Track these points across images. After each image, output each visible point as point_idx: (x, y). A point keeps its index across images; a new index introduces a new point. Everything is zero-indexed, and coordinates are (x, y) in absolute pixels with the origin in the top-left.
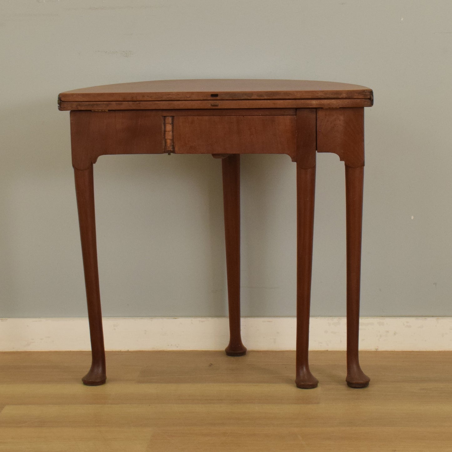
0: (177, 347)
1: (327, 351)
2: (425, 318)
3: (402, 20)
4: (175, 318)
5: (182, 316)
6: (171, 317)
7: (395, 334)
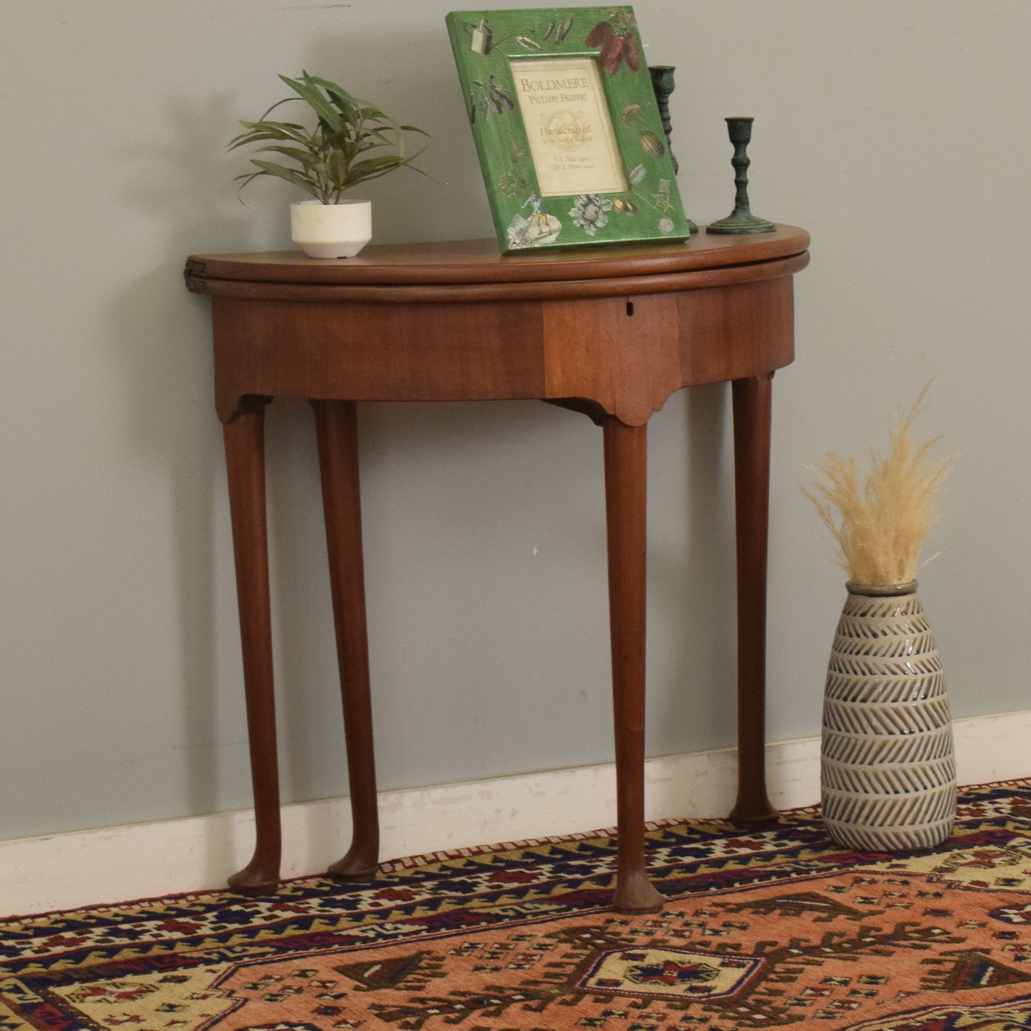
2: (572, 772)
7: (513, 815)
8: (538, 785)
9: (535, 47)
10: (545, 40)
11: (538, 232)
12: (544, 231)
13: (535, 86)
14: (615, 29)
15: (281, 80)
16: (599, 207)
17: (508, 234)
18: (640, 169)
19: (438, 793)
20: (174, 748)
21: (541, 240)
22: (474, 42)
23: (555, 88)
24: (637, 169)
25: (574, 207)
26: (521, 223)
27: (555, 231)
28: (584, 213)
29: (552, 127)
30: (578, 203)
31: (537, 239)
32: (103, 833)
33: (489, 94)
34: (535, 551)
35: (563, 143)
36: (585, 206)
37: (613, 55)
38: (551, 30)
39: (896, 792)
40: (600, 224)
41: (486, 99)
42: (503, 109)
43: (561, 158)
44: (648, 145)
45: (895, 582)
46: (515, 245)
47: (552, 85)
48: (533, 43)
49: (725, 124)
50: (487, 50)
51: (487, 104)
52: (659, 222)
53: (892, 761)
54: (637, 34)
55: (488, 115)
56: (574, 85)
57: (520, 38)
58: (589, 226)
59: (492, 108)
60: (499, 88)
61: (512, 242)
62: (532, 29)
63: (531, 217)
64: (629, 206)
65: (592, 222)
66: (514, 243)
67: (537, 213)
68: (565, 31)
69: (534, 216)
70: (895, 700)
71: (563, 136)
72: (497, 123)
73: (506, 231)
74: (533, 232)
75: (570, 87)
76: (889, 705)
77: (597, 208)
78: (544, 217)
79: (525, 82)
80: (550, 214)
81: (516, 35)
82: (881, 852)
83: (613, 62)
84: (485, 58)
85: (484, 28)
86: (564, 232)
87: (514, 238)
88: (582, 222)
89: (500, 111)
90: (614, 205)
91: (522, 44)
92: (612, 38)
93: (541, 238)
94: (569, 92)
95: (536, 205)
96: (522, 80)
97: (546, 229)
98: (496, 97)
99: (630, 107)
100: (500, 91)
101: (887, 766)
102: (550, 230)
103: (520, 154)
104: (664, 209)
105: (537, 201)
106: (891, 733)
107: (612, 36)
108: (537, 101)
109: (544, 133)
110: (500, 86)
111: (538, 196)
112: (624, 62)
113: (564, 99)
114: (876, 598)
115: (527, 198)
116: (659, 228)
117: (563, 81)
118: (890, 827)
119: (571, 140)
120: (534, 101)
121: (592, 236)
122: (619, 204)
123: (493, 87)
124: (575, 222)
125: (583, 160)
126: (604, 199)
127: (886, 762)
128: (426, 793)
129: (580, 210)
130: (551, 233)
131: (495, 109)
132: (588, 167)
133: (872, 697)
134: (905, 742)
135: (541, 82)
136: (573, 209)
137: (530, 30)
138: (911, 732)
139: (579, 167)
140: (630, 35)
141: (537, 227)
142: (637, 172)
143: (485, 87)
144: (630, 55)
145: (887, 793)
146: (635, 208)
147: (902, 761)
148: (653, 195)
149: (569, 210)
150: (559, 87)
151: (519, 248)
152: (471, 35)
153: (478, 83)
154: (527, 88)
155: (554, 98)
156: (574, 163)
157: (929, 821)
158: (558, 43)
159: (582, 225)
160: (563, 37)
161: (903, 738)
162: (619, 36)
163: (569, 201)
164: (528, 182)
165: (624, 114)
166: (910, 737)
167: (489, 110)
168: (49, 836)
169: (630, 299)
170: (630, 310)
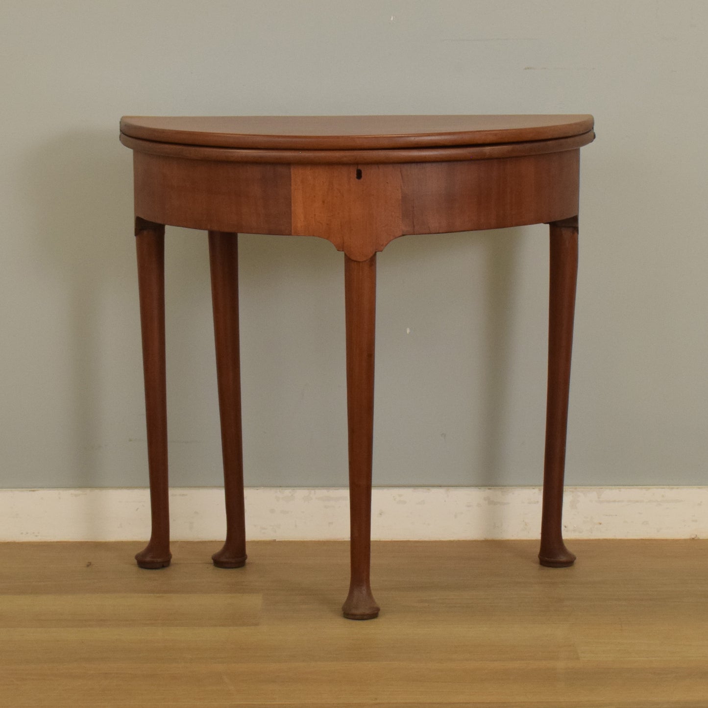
0: (36, 536)
1: (274, 541)
2: (429, 489)
3: (392, 19)
4: (33, 489)
5: (42, 487)
6: (27, 488)
7: (381, 514)
8: (400, 496)
19: (322, 493)
32: (73, 492)
34: (408, 331)
128: (313, 492)
168: (35, 489)
169: (360, 167)
170: (359, 175)
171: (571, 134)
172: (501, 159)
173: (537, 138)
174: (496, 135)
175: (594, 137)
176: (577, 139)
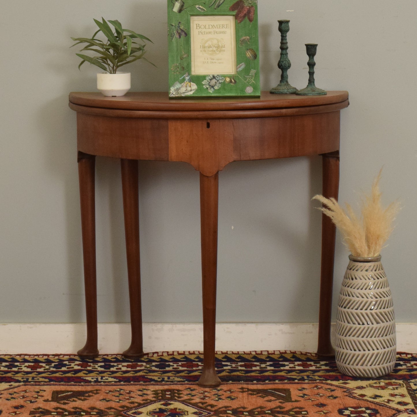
2: (245, 324)
5: (11, 323)
8: (228, 328)
9: (204, 10)
10: (209, 7)
11: (185, 90)
12: (188, 90)
13: (202, 27)
14: (245, 3)
15: (94, 21)
16: (218, 81)
17: (170, 90)
18: (242, 65)
19: (180, 326)
20: (64, 294)
21: (186, 93)
22: (175, 7)
23: (212, 28)
24: (241, 64)
25: (205, 80)
26: (178, 85)
27: (194, 90)
28: (209, 83)
29: (207, 45)
30: (208, 78)
31: (184, 93)
32: (29, 325)
33: (176, 30)
35: (210, 52)
36: (211, 80)
37: (242, 15)
38: (214, 3)
39: (355, 350)
40: (216, 88)
41: (175, 32)
42: (182, 37)
43: (207, 58)
44: (249, 54)
45: (366, 256)
46: (172, 95)
47: (211, 27)
48: (204, 8)
49: (305, 47)
50: (180, 11)
51: (174, 34)
52: (246, 88)
53: (354, 336)
54: (256, 6)
55: (173, 39)
56: (222, 27)
57: (198, 6)
58: (211, 88)
59: (177, 36)
60: (182, 27)
61: (171, 94)
62: (204, 2)
63: (184, 83)
64: (233, 81)
65: (213, 87)
66: (172, 94)
67: (187, 81)
68: (220, 3)
69: (185, 83)
70: (357, 309)
71: (211, 49)
72: (177, 42)
73: (170, 89)
74: (183, 90)
75: (219, 28)
76: (354, 311)
77: (216, 81)
78: (190, 84)
79: (198, 25)
80: (192, 82)
81: (196, 5)
82: (350, 376)
83: (241, 18)
84: (179, 14)
85: (181, 2)
86: (197, 91)
87: (173, 92)
88: (208, 86)
89: (180, 37)
90: (225, 80)
91: (198, 9)
92: (243, 7)
93: (186, 92)
94: (218, 30)
95: (187, 78)
96: (197, 24)
97: (189, 89)
98: (180, 31)
99: (244, 38)
100: (182, 29)
101: (351, 338)
102: (191, 89)
103: (185, 56)
104: (250, 83)
105: (188, 76)
106: (354, 324)
107: (244, 6)
108: (202, 33)
109: (202, 47)
110: (183, 26)
111: (189, 74)
112: (246, 18)
113: (215, 33)
114: (356, 262)
115: (184, 75)
116: (245, 91)
117: (217, 25)
118: (352, 366)
119: (214, 51)
120: (200, 34)
121: (211, 92)
122: (228, 80)
123: (179, 27)
124: (204, 86)
125: (218, 60)
126: (221, 77)
127: (351, 336)
128: (174, 326)
129: (208, 81)
130: (191, 91)
131: (178, 36)
132: (219, 63)
133: (348, 307)
134: (360, 328)
135: (205, 25)
136: (205, 81)
137: (203, 3)
138: (363, 324)
139: (216, 62)
140: (252, 6)
141: (185, 87)
142: (241, 66)
143: (175, 27)
144: (250, 15)
145: (351, 350)
146: (235, 82)
147: (358, 337)
148: (245, 76)
149: (203, 81)
150: (214, 28)
151: (174, 96)
152: (174, 4)
153: (172, 25)
154: (198, 28)
155: (210, 33)
156: (213, 61)
157: (371, 365)
158: (216, 9)
159: (207, 88)
160: (218, 6)
161: (359, 326)
162: (247, 6)
163: (204, 77)
164: (186, 68)
165: (240, 40)
166: (362, 327)
167: (174, 37)
168: (6, 324)
169: (209, 121)
170: (208, 126)
171: (334, 102)
172: (292, 116)
173: (314, 104)
174: (289, 102)
175: (349, 104)
176: (337, 105)
